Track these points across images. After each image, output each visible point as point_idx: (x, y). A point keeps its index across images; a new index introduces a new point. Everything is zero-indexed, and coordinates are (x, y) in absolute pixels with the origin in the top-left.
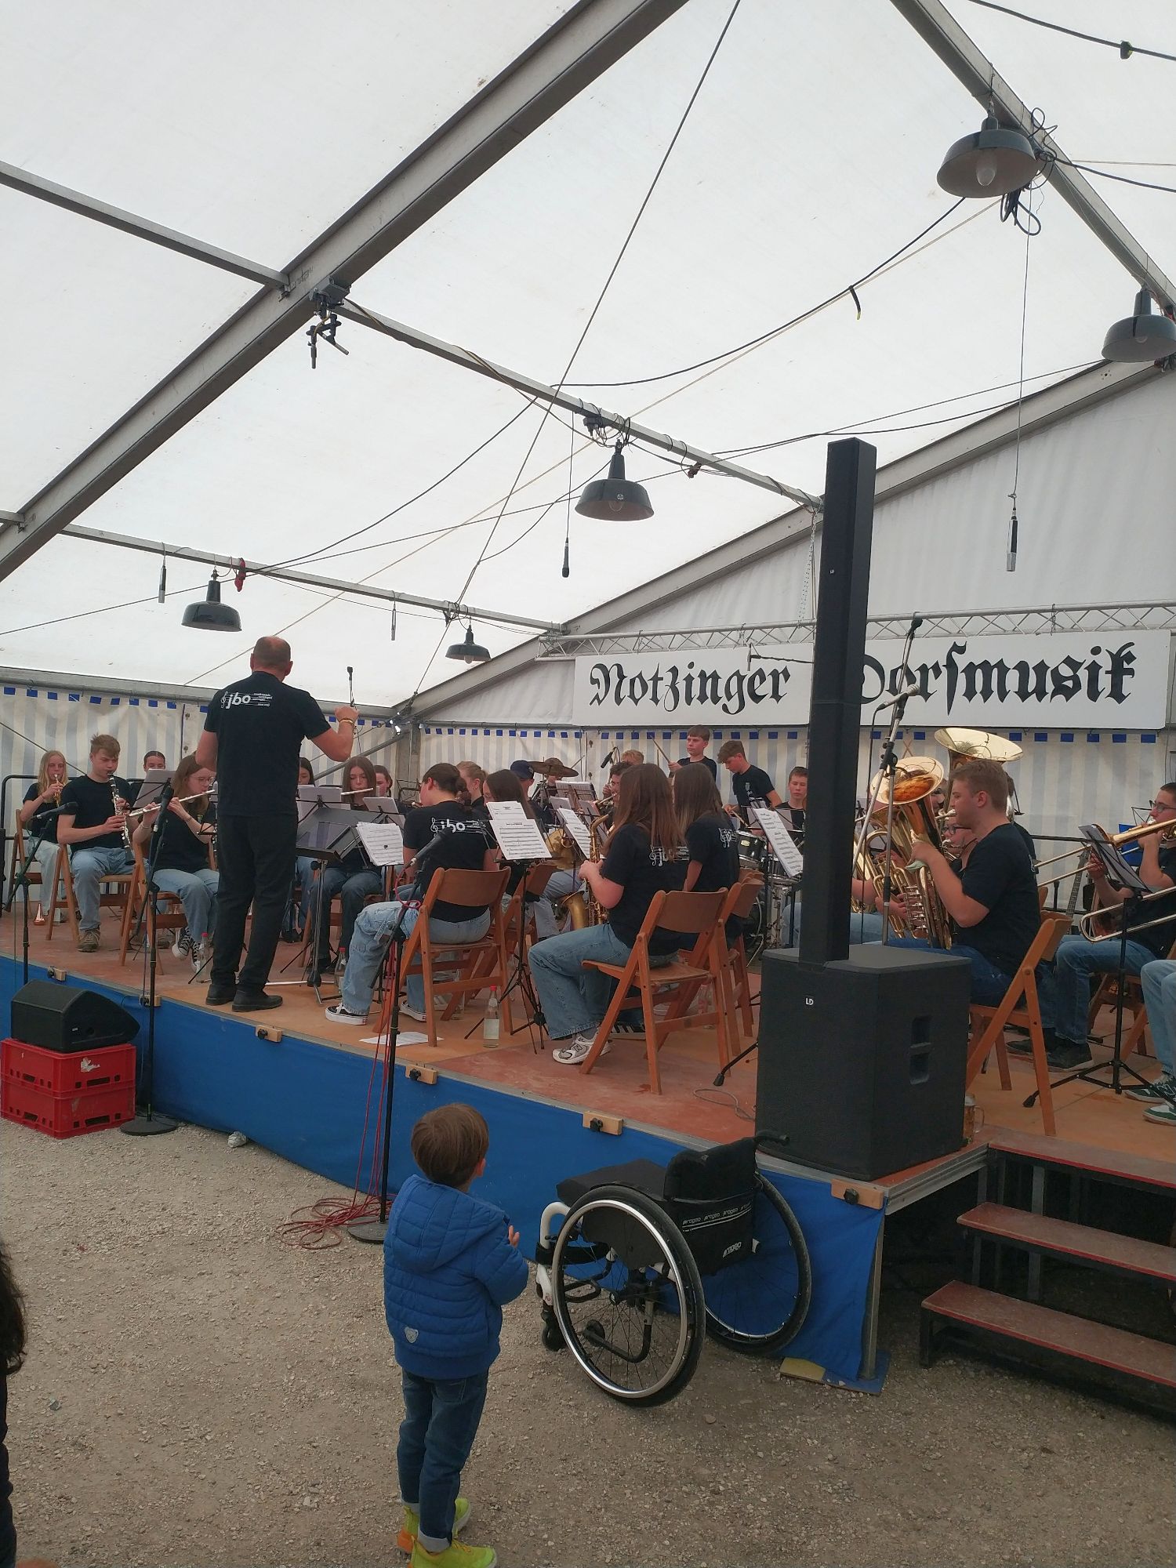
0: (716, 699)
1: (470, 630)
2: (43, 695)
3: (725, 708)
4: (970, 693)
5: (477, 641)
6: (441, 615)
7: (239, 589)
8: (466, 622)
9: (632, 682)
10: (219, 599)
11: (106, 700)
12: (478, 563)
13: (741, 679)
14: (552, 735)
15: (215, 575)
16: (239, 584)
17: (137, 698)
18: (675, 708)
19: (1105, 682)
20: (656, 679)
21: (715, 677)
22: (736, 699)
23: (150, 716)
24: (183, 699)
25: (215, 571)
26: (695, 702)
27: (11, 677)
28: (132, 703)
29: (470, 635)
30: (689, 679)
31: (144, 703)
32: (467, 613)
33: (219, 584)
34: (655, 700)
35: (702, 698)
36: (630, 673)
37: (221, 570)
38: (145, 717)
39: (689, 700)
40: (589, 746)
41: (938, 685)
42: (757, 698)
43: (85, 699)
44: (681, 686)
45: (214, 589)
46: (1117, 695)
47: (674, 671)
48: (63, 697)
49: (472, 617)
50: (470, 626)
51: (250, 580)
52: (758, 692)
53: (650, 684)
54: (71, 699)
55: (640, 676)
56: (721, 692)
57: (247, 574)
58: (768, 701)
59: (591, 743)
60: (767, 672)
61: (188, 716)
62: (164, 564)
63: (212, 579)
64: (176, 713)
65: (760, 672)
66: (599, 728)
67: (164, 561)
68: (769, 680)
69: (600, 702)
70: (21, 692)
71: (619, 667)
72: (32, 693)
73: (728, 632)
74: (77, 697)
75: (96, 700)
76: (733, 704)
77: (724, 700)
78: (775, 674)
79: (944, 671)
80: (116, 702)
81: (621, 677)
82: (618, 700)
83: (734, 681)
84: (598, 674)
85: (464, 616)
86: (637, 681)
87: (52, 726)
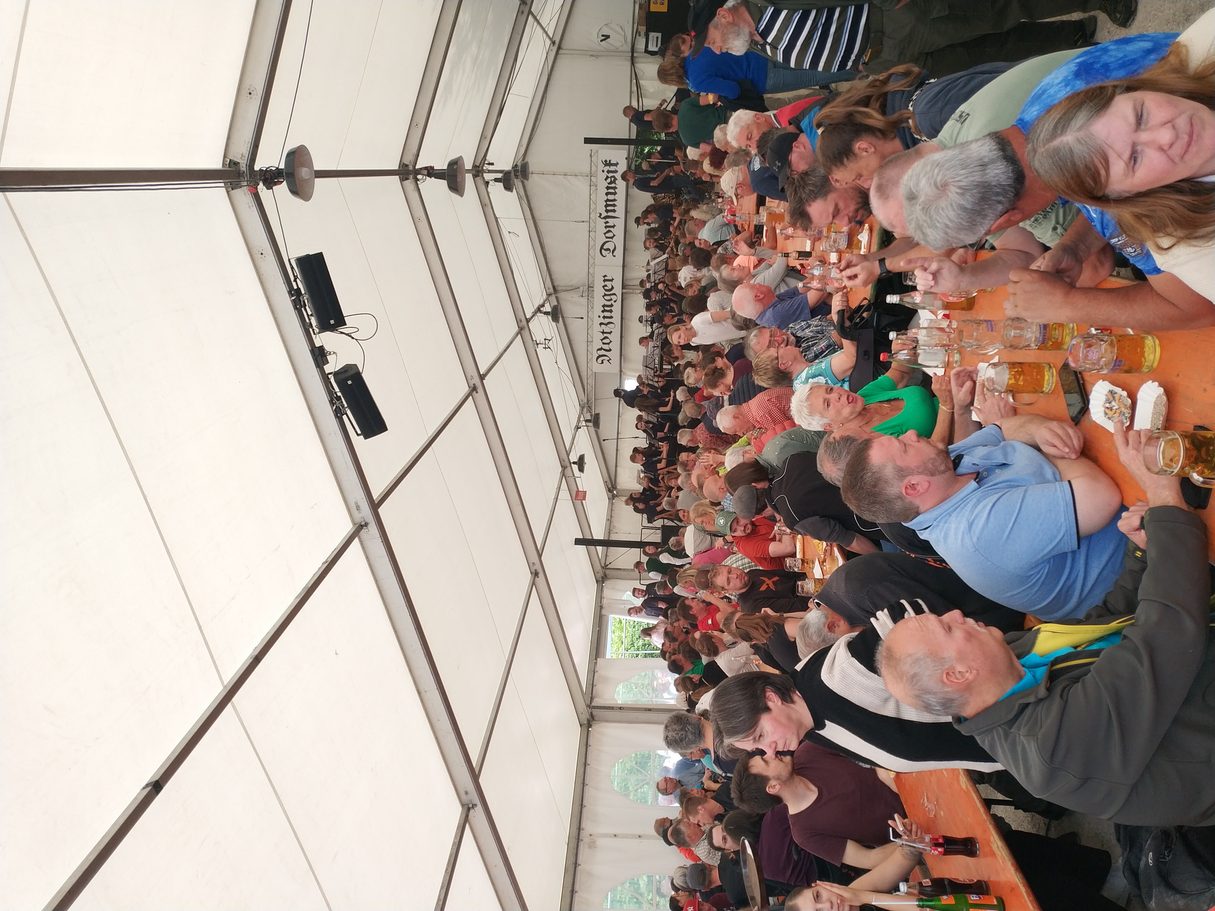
0: (612, 305)
4: (614, 211)
9: (604, 343)
13: (605, 295)
18: (614, 324)
19: (612, 168)
20: (603, 333)
21: (604, 306)
22: (612, 297)
26: (612, 314)
30: (604, 317)
34: (610, 332)
35: (611, 311)
36: (600, 345)
41: (611, 222)
42: (613, 288)
44: (607, 321)
46: (616, 165)
47: (601, 324)
52: (610, 287)
53: (605, 335)
56: (609, 303)
58: (613, 284)
60: (604, 284)
65: (604, 287)
68: (607, 283)
71: (598, 350)
77: (613, 301)
78: (605, 281)
79: (607, 220)
81: (601, 349)
82: (610, 350)
84: (600, 360)
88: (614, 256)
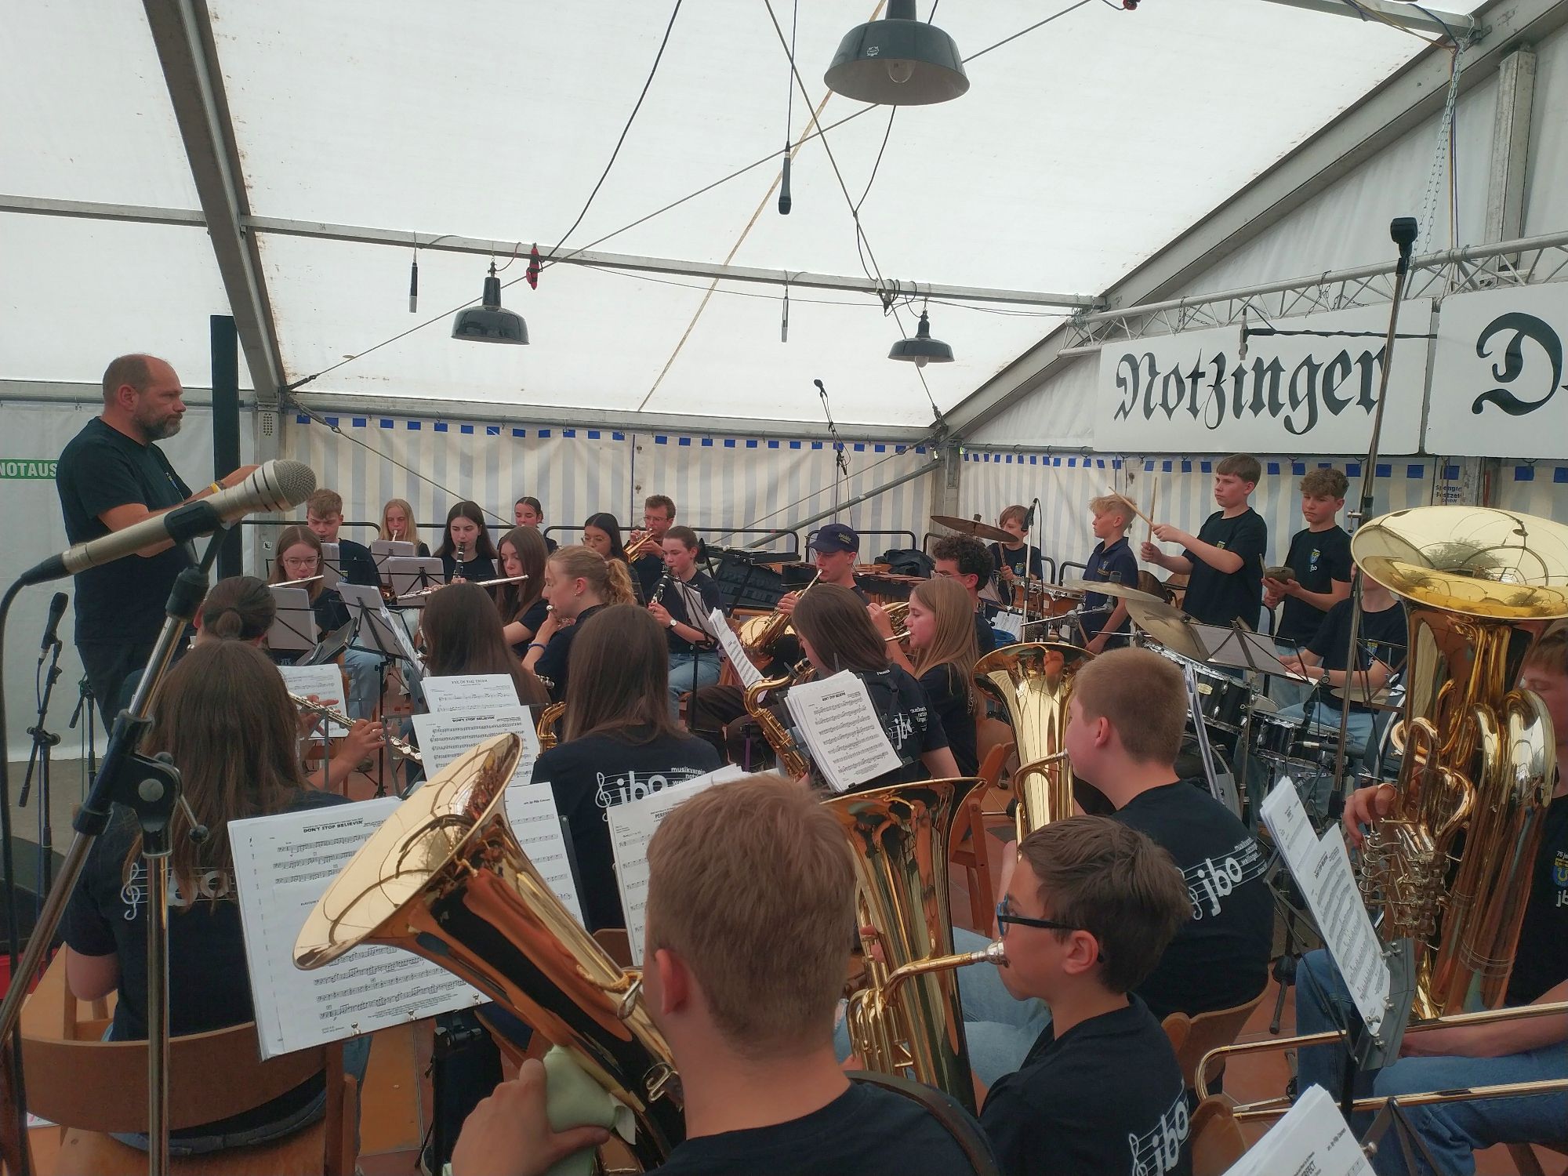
0: (1275, 408)
1: (924, 317)
2: (454, 429)
3: (1288, 424)
5: (935, 334)
6: (876, 299)
7: (534, 287)
8: (918, 306)
9: (1166, 379)
10: (497, 301)
11: (532, 433)
12: (855, 214)
13: (1313, 369)
14: (1087, 463)
15: (493, 271)
16: (532, 277)
17: (572, 428)
18: (1218, 425)
20: (1196, 375)
21: (1276, 367)
22: (1304, 407)
23: (590, 449)
24: (632, 429)
25: (493, 264)
26: (1247, 412)
27: (418, 409)
28: (566, 435)
29: (924, 326)
30: (1239, 375)
31: (582, 435)
32: (915, 293)
33: (497, 281)
34: (1194, 410)
35: (1256, 407)
36: (1164, 368)
37: (501, 262)
38: (584, 453)
39: (1238, 410)
40: (1129, 481)
42: (1336, 406)
43: (506, 432)
44: (1228, 386)
45: (492, 287)
47: (1219, 360)
48: (480, 431)
49: (930, 298)
50: (925, 312)
51: (549, 273)
52: (1339, 395)
53: (1188, 383)
54: (489, 433)
55: (1176, 372)
56: (1283, 396)
57: (544, 264)
58: (1354, 410)
59: (1132, 477)
60: (1354, 357)
61: (639, 448)
62: (415, 260)
63: (489, 275)
64: (624, 446)
65: (1343, 358)
66: (1142, 455)
67: (415, 257)
68: (1357, 370)
69: (1126, 414)
70: (428, 426)
71: (1151, 356)
72: (441, 428)
73: (1304, 289)
74: (497, 430)
75: (518, 433)
76: (1300, 417)
77: (1286, 410)
78: (1366, 359)
80: (545, 434)
81: (1153, 372)
82: (1148, 411)
83: (1304, 371)
84: (1126, 371)
85: (912, 297)
86: (1173, 380)
87: (467, 464)
88: (1477, 408)
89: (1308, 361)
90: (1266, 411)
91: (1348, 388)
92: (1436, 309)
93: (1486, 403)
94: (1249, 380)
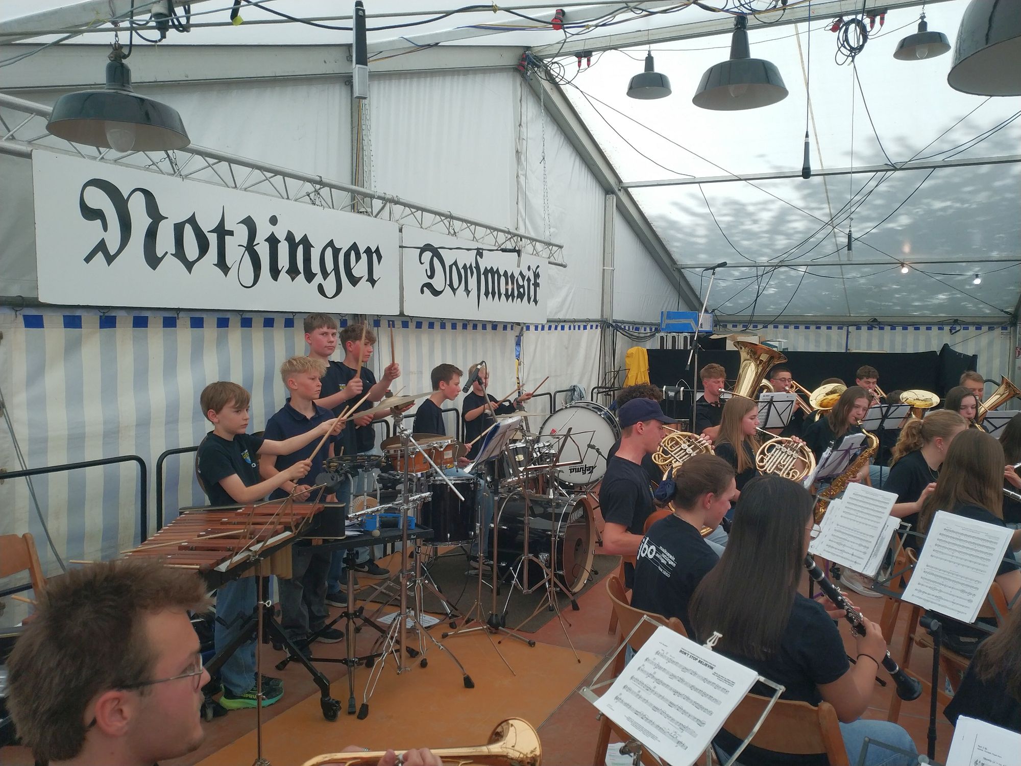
3: (321, 290)
4: (487, 294)
9: (179, 229)
13: (336, 252)
18: (254, 284)
20: (221, 232)
21: (305, 241)
26: (284, 276)
34: (222, 266)
35: (293, 272)
36: (172, 213)
39: (275, 272)
41: (473, 283)
42: (354, 281)
44: (263, 250)
47: (250, 224)
53: (213, 239)
55: (192, 221)
56: (315, 267)
58: (364, 284)
60: (362, 249)
65: (354, 247)
68: (364, 257)
69: (110, 259)
76: (330, 285)
77: (319, 279)
78: (369, 253)
79: (474, 270)
81: (154, 214)
82: (153, 260)
83: (329, 252)
84: (98, 199)
86: (188, 230)
88: (422, 292)
89: (331, 244)
90: (301, 277)
91: (360, 269)
92: (401, 230)
93: (425, 289)
94: (283, 249)
